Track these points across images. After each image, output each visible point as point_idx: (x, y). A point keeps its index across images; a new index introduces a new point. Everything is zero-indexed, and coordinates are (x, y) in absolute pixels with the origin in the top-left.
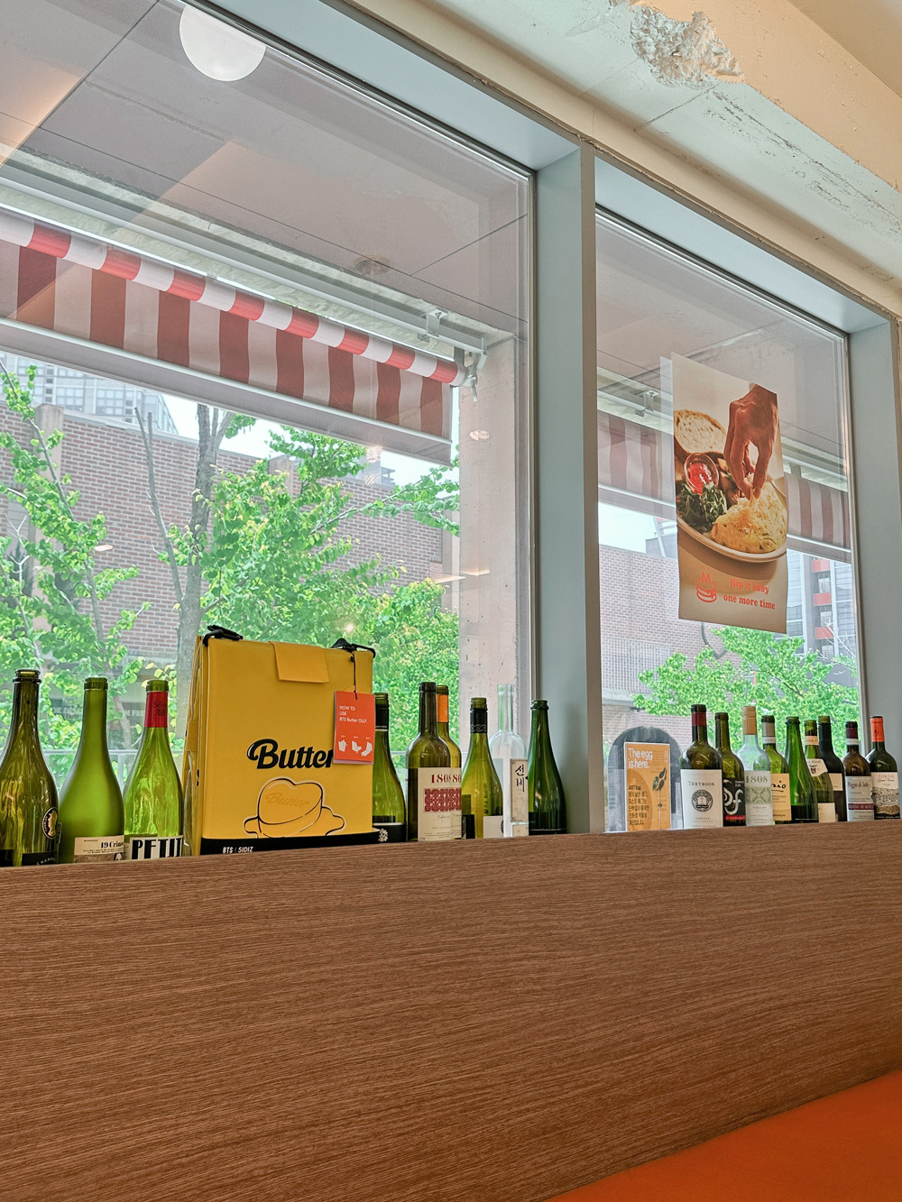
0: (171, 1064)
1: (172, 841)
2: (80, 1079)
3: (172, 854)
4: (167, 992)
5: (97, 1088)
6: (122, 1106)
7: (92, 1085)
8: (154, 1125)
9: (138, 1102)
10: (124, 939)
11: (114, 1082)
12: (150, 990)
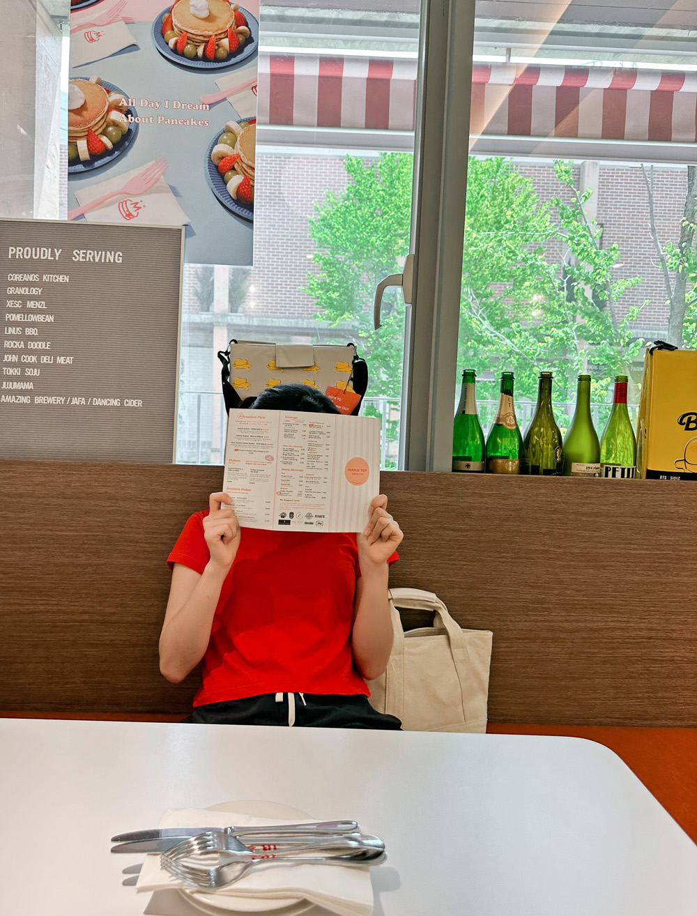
0: (625, 589)
1: (629, 469)
2: (574, 587)
3: (628, 476)
4: (623, 551)
5: (583, 593)
6: (596, 604)
7: (579, 591)
8: (615, 619)
9: (606, 605)
10: (598, 519)
11: (592, 592)
12: (613, 548)
